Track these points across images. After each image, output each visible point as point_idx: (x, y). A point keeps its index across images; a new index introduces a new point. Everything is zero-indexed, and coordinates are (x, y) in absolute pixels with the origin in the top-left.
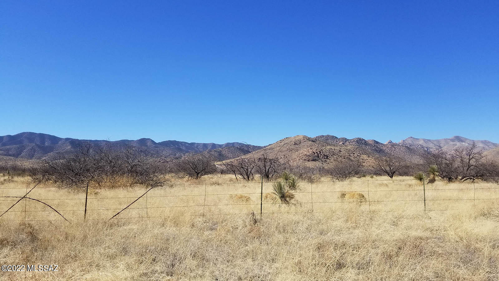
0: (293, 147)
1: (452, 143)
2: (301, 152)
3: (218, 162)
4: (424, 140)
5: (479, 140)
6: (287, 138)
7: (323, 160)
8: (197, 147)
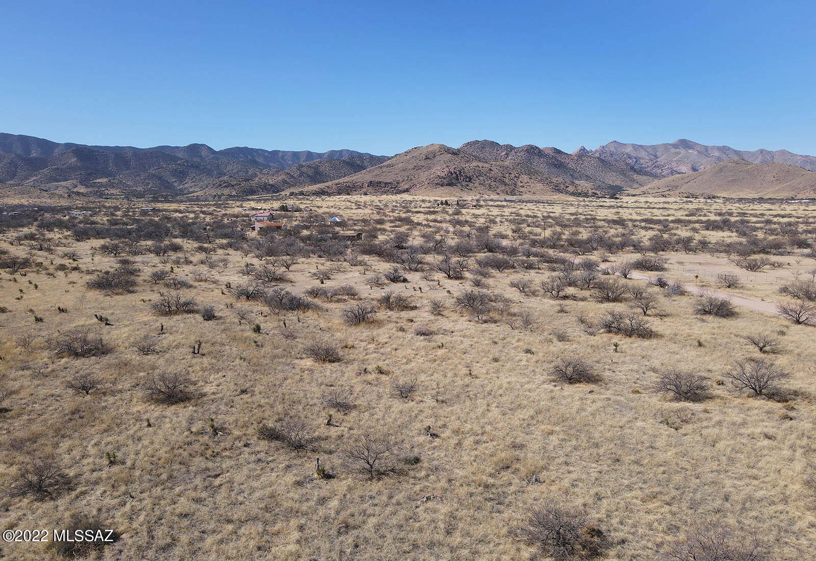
0: (422, 163)
1: (673, 150)
2: (434, 171)
3: (310, 187)
4: (634, 146)
5: (714, 146)
6: (415, 148)
7: (464, 183)
8: (283, 157)
